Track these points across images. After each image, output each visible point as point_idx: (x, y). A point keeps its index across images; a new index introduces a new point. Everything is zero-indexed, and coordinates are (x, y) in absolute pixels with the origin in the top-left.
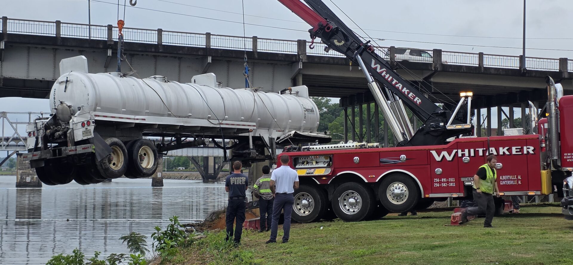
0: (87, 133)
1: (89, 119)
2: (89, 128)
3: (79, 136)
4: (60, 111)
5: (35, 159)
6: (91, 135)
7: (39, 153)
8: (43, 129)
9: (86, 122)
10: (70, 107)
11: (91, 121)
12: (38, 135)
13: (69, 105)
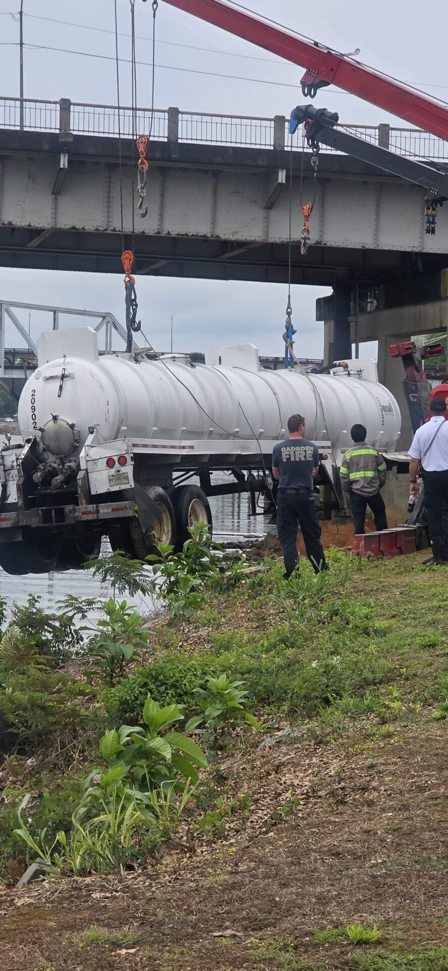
0: (118, 479)
1: (124, 453)
2: (123, 469)
3: (101, 482)
4: (49, 436)
5: (5, 526)
6: (128, 483)
7: (13, 515)
8: (19, 471)
9: (116, 459)
10: (72, 426)
11: (127, 457)
13: (70, 423)
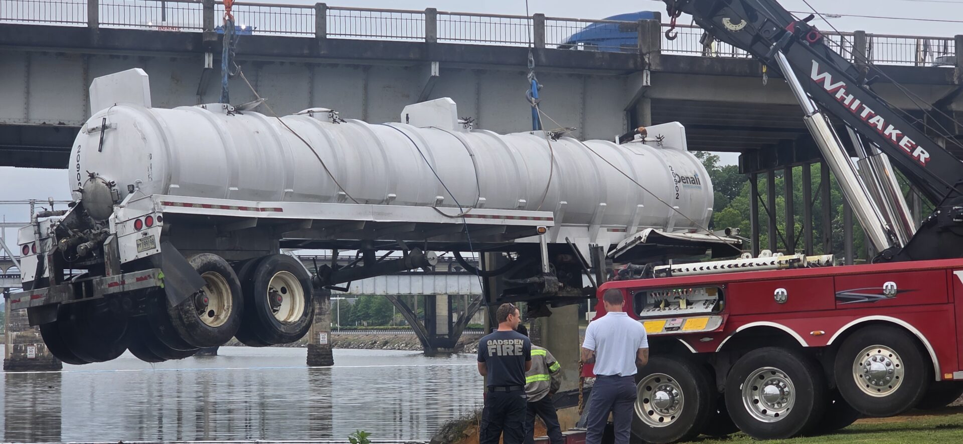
0: (146, 243)
1: (151, 212)
2: (150, 232)
3: (129, 250)
4: (89, 196)
5: (37, 305)
6: (155, 248)
7: (44, 291)
8: (53, 238)
9: (143, 219)
10: (110, 185)
11: (155, 217)
12: (43, 251)
13: (108, 181)
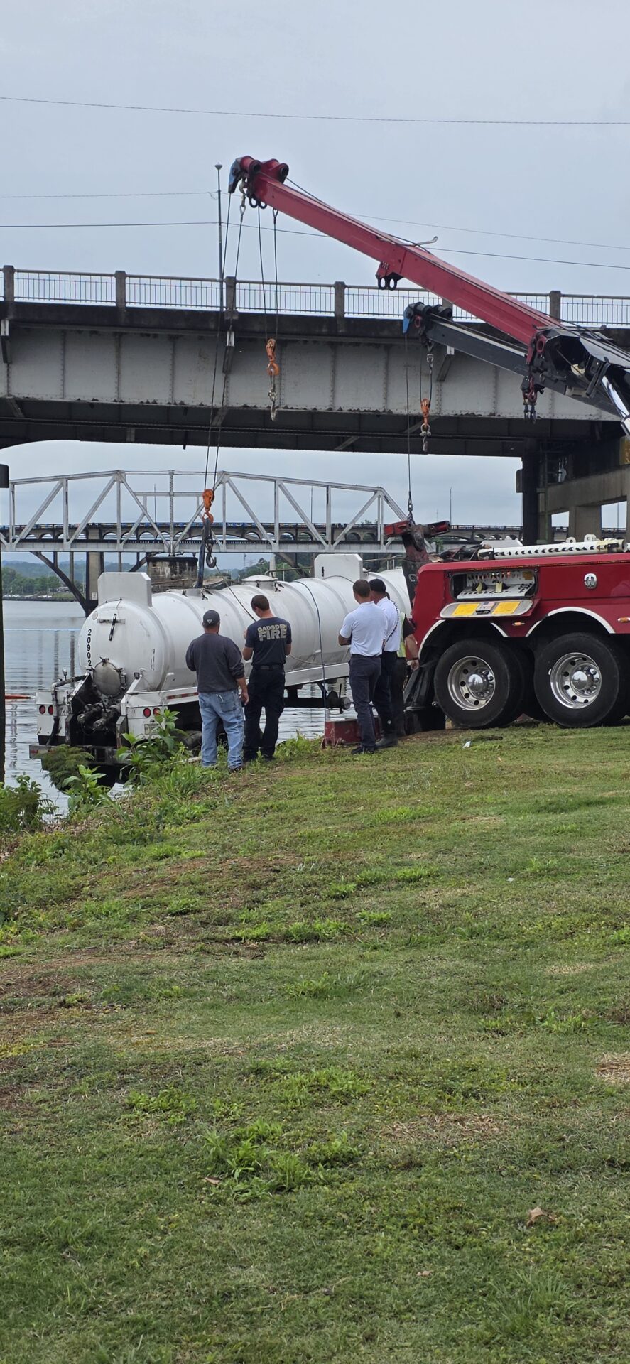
1: (159, 705)
4: (100, 675)
9: (152, 709)
10: (119, 671)
11: (163, 707)
12: (59, 714)
13: (118, 667)
